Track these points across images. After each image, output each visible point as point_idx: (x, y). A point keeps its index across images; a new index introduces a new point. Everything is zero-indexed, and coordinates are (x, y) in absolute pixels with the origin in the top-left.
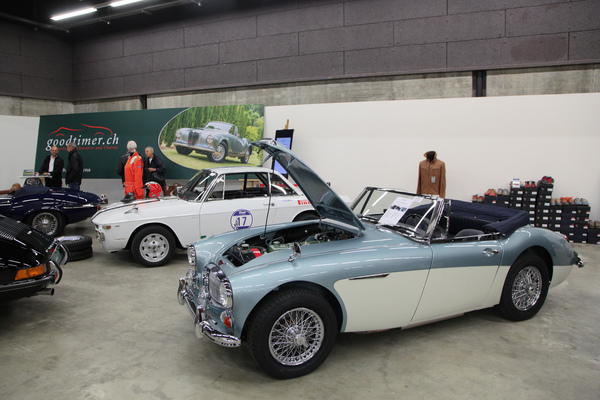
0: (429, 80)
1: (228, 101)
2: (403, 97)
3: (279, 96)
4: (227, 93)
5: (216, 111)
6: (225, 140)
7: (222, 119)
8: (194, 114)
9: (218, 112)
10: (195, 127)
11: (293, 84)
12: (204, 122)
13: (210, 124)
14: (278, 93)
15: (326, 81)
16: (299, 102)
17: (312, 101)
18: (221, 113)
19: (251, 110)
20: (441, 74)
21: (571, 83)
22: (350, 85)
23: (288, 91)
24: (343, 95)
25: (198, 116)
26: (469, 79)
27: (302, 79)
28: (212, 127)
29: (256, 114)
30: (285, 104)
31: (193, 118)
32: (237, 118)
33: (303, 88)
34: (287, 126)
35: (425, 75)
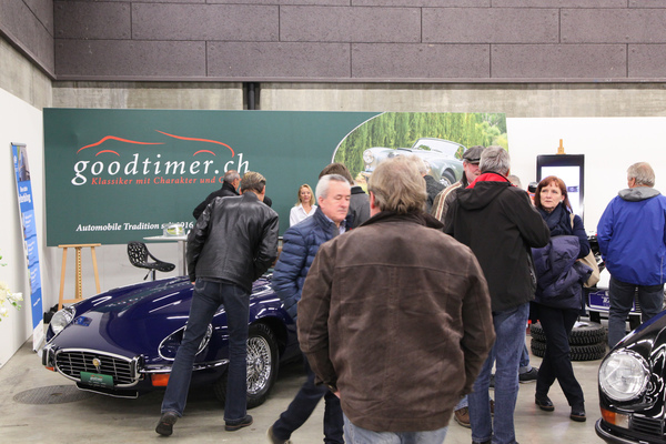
1: (434, 105)
3: (525, 103)
4: (433, 92)
5: (429, 120)
6: (448, 170)
7: (441, 135)
8: (392, 124)
9: (433, 123)
10: (397, 146)
11: (548, 85)
12: (412, 138)
13: (422, 142)
14: (522, 98)
16: (556, 113)
17: (576, 113)
18: (439, 125)
19: (485, 122)
24: (622, 107)
25: (399, 127)
27: (566, 80)
28: (426, 148)
29: (495, 128)
30: (534, 115)
31: (391, 130)
32: (466, 133)
33: (563, 92)
34: (561, 148)
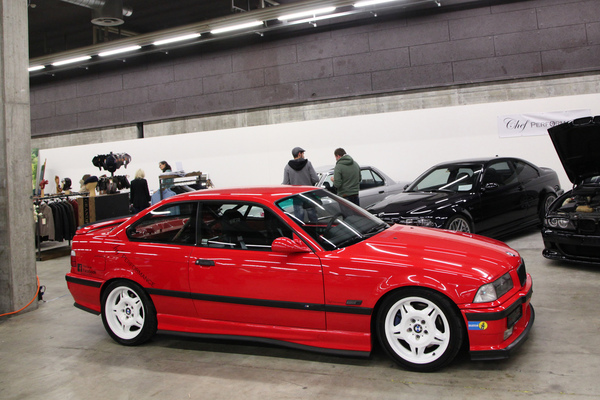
0: (117, 130)
2: (106, 140)
15: (70, 132)
20: (123, 126)
21: (179, 128)
22: (81, 134)
23: (51, 139)
26: (135, 128)
35: (115, 127)
